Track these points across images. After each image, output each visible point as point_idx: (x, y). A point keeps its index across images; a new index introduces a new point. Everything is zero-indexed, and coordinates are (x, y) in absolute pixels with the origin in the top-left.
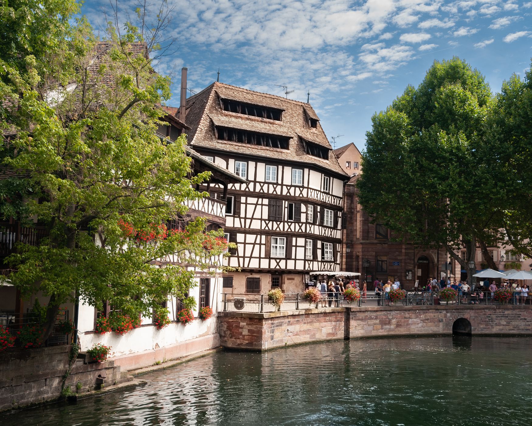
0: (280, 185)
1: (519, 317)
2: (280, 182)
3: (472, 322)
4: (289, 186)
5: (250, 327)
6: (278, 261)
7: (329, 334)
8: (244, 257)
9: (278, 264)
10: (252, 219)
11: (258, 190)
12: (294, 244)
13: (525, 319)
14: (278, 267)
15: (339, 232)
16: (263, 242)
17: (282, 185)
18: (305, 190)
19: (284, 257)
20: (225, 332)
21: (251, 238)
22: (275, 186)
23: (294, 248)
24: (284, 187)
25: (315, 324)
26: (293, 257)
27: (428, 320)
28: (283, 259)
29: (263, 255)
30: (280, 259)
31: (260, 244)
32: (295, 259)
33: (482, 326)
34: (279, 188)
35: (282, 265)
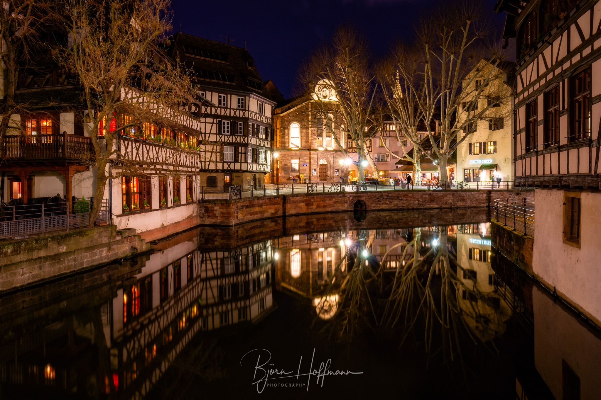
0: (229, 109)
1: (398, 198)
2: (229, 107)
3: (367, 203)
4: (235, 109)
5: (222, 210)
6: (229, 164)
7: (272, 214)
8: (205, 162)
9: (229, 166)
10: (210, 134)
11: (213, 112)
12: (240, 151)
13: (402, 199)
14: (229, 168)
15: (269, 143)
16: (218, 150)
17: (230, 109)
18: (247, 112)
19: (233, 161)
20: (203, 214)
21: (209, 148)
22: (225, 110)
23: (240, 155)
24: (232, 111)
25: (264, 207)
26: (240, 161)
27: (337, 202)
28: (232, 162)
29: (218, 160)
30: (231, 163)
31: (216, 152)
32: (241, 163)
33: (373, 205)
34: (228, 112)
35: (232, 166)
